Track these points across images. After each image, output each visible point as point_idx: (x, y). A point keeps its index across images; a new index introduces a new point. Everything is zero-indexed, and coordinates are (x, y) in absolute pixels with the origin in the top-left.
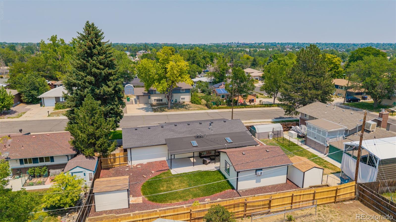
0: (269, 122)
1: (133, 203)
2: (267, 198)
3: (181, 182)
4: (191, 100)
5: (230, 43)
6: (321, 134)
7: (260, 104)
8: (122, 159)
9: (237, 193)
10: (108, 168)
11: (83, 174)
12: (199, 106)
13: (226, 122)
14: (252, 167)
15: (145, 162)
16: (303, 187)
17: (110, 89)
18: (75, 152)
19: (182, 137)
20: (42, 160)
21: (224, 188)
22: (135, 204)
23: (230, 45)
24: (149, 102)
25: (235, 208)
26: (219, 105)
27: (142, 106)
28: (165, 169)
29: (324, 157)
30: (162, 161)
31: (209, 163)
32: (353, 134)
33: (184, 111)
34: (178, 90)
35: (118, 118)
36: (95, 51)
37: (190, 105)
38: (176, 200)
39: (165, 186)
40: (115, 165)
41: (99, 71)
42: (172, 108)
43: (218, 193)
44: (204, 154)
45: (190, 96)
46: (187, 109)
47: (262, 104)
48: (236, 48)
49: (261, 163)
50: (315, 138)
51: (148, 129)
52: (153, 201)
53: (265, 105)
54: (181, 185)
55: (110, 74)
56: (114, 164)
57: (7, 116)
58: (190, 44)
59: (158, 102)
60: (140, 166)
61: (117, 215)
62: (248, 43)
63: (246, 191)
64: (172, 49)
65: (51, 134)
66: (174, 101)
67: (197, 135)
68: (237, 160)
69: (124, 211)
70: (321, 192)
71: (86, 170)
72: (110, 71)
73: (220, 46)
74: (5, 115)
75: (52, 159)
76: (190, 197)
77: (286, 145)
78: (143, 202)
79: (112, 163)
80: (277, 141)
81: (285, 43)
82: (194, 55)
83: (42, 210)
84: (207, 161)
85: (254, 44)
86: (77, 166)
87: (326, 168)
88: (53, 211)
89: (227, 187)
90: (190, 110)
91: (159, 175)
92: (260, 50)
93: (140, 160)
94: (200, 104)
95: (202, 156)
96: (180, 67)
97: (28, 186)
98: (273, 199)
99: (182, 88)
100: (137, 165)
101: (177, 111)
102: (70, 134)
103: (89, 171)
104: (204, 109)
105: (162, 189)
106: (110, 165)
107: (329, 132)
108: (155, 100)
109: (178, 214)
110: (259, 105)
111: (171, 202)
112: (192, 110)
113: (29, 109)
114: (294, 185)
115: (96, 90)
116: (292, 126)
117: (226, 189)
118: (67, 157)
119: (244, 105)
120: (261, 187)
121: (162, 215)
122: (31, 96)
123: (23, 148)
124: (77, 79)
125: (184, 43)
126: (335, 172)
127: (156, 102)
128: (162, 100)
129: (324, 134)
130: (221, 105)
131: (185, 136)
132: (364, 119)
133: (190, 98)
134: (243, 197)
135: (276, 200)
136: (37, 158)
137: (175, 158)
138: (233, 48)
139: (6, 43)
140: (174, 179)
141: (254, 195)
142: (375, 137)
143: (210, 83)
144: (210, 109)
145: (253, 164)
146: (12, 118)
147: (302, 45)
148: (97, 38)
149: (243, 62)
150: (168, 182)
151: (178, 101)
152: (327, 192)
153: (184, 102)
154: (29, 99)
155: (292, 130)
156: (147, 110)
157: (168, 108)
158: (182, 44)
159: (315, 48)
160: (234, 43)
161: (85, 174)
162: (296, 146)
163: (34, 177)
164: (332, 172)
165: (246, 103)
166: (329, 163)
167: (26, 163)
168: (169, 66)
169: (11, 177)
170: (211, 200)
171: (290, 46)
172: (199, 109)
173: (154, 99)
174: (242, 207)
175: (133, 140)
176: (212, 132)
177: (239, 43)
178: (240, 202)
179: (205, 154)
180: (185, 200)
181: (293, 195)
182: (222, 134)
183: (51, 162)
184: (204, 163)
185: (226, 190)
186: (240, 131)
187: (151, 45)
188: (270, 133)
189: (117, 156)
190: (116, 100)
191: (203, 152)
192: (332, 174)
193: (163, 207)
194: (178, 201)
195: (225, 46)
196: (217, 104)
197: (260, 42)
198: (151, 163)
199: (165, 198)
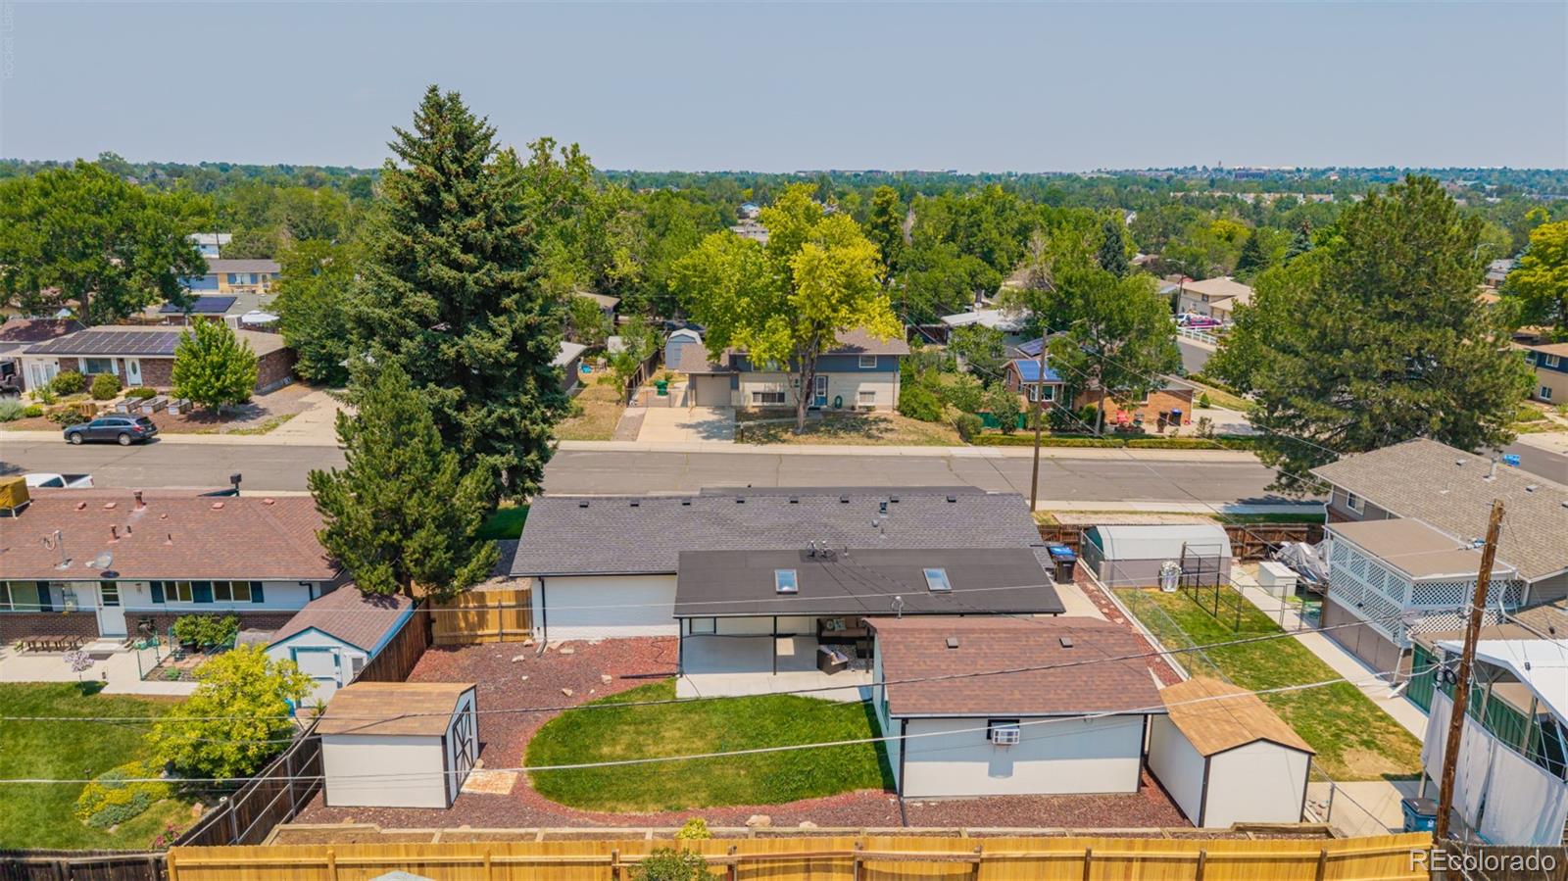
0: (1206, 515)
1: (472, 790)
2: (961, 849)
3: (696, 732)
4: (900, 400)
5: (1183, 171)
6: (1385, 588)
7: (1203, 436)
8: (510, 616)
9: (898, 809)
10: (454, 646)
11: (329, 657)
12: (931, 428)
13: (956, 504)
14: (971, 704)
15: (595, 634)
16: (1201, 825)
17: (496, 346)
18: (330, 574)
19: (751, 548)
20: (223, 590)
21: (853, 782)
22: (480, 795)
23: (1180, 176)
24: (734, 403)
25: (813, 874)
26: (1013, 428)
27: (705, 414)
28: (661, 672)
29: (1385, 698)
30: (663, 639)
31: (844, 666)
32: (1550, 603)
33: (858, 444)
34: (850, 360)
35: (533, 456)
36: (449, 200)
37: (891, 422)
38: (637, 803)
39: (625, 739)
40: (482, 636)
41: (458, 275)
42: (811, 429)
43: (818, 799)
44: (834, 629)
45: (898, 385)
46: (870, 437)
47: (1210, 436)
48: (1201, 192)
49: (1016, 692)
50: (1360, 605)
51: (631, 509)
52: (548, 794)
53: (1222, 437)
54: (685, 746)
55: (506, 288)
56: (479, 633)
57: (232, 425)
58: (1010, 175)
59: (768, 404)
60: (571, 651)
61: (385, 831)
62: (1266, 168)
63: (943, 805)
64: (884, 195)
65: (280, 498)
66: (831, 400)
67: (809, 547)
68: (915, 667)
69: (425, 818)
70: (1235, 860)
71: (340, 645)
72: (504, 276)
73: (1136, 182)
74: (226, 422)
75: (256, 590)
76: (697, 798)
77: (1225, 623)
78: (513, 793)
79: (471, 627)
80: (1196, 601)
81: (1440, 168)
82: (971, 220)
83: (160, 772)
84: (831, 659)
85: (1290, 172)
86: (311, 628)
87: (1369, 748)
88: (193, 785)
89: (865, 776)
90: (881, 442)
91: (623, 695)
92: (1312, 200)
93: (581, 625)
94: (937, 419)
95: (825, 634)
96: (847, 266)
97: (162, 680)
98: (990, 860)
99: (865, 353)
100: (562, 646)
101: (828, 443)
102: (315, 505)
103: (351, 649)
104: (943, 443)
105: (606, 750)
106: (466, 633)
107: (1417, 585)
108: (754, 393)
109: (562, 864)
110: (1191, 440)
111: (613, 810)
112: (891, 442)
113: (310, 405)
114: (1172, 809)
115: (444, 347)
116: (1283, 543)
117: (857, 787)
118: (307, 587)
119: (1129, 435)
120: (1012, 797)
121: (496, 858)
122: (326, 360)
123: (169, 543)
124: (380, 304)
125: (985, 171)
126: (1408, 773)
127: (760, 404)
128: (781, 397)
129: (1397, 589)
130: (1025, 428)
131: (765, 548)
132: (1488, 539)
133: (897, 395)
134: (911, 829)
135: (1008, 864)
136: (208, 583)
137: (718, 633)
138: (1190, 191)
139: (354, 171)
140: (674, 715)
141: (957, 829)
142: (1552, 631)
143: (1014, 333)
144: (967, 441)
145: (978, 692)
146: (243, 433)
147: (1524, 181)
148: (464, 151)
149: (1204, 250)
150: (643, 728)
151: (844, 404)
152: (1267, 864)
153: (869, 409)
154: (319, 371)
155: (1279, 560)
156: (711, 431)
157: (798, 428)
158: (975, 173)
159: (1430, 192)
160: (1199, 169)
161: (337, 658)
162: (1275, 635)
163: (195, 649)
164: (1392, 773)
165: (1144, 426)
166: (1392, 729)
167: (172, 596)
168: (798, 263)
169: (123, 643)
170: (772, 824)
171: (1461, 182)
172: (923, 438)
173: (750, 392)
174: (843, 872)
175: (559, 546)
176: (881, 541)
177: (1221, 170)
178: (835, 850)
179: (839, 629)
180: (670, 808)
181: (1089, 852)
182: (921, 550)
183: (254, 601)
184: (822, 663)
185: (858, 792)
186: (1003, 546)
187: (853, 179)
188: (1167, 566)
189: (489, 604)
190: (528, 387)
191: (831, 618)
192: (1388, 783)
193: (573, 825)
194: (642, 810)
195: (1157, 181)
196: (1006, 425)
197: (1322, 167)
198: (622, 640)
199: (598, 790)
